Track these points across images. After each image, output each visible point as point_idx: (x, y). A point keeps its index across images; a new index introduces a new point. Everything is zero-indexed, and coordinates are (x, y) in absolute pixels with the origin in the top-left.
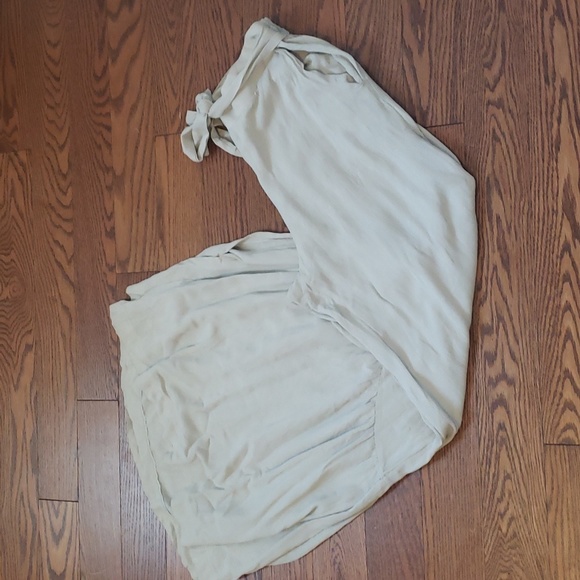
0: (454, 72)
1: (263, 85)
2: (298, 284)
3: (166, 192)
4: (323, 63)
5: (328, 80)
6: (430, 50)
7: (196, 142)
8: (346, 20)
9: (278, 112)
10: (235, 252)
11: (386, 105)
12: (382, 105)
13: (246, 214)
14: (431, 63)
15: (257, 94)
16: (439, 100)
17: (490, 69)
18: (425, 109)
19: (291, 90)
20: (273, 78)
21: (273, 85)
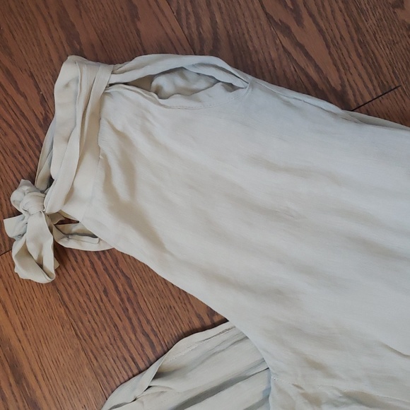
0: (358, 30)
1: (108, 142)
2: (280, 390)
3: (14, 342)
4: (180, 82)
5: (199, 101)
6: (311, 15)
7: (35, 257)
8: (179, 20)
9: (141, 170)
10: (157, 383)
11: (293, 101)
12: (288, 104)
13: (148, 322)
14: (321, 31)
15: (105, 156)
16: (353, 70)
17: (403, 8)
18: (339, 88)
19: (148, 134)
20: (119, 128)
21: (121, 135)
